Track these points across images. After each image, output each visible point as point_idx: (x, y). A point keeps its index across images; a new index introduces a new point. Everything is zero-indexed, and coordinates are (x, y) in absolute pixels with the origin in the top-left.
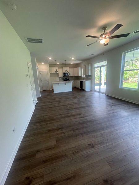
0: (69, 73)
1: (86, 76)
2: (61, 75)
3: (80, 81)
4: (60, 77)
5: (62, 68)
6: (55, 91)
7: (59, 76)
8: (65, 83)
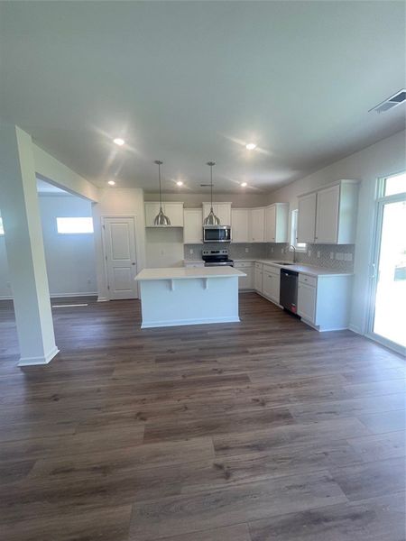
0: (229, 230)
1: (314, 247)
2: (194, 235)
3: (283, 271)
4: (188, 246)
5: (201, 206)
6: (149, 321)
7: (186, 242)
8: (204, 280)
